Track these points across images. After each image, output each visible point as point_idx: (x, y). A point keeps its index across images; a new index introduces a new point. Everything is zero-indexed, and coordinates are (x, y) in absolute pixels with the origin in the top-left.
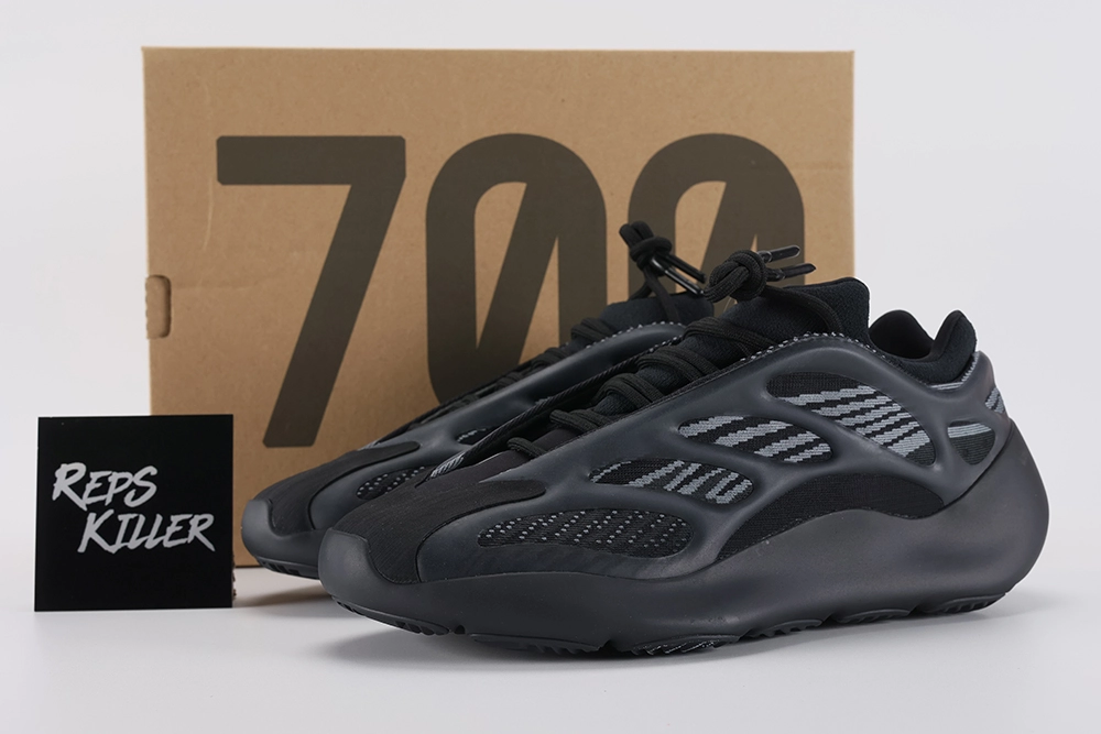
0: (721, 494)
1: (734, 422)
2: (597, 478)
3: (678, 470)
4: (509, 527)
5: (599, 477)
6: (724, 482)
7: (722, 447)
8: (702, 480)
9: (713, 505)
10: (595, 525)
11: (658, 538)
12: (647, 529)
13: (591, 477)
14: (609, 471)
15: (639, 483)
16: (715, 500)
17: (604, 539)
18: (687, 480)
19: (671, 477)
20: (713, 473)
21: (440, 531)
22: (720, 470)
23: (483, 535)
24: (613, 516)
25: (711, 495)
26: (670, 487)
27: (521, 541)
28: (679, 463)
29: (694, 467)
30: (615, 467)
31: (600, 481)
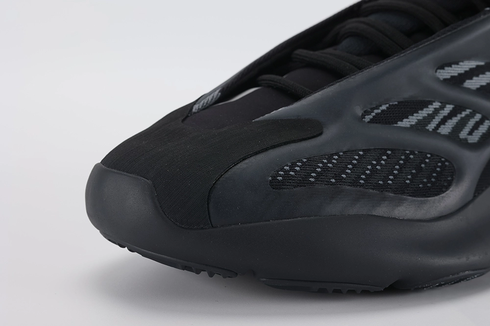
0: (470, 133)
1: (478, 66)
2: (368, 118)
3: (436, 111)
4: (297, 168)
5: (371, 117)
6: (471, 123)
7: (468, 91)
8: (455, 120)
9: (464, 144)
10: (374, 166)
11: (429, 177)
12: (419, 169)
13: (363, 116)
14: (379, 111)
15: (406, 123)
16: (466, 140)
17: (386, 179)
18: (443, 121)
19: (431, 117)
20: (464, 114)
21: (229, 173)
22: (468, 111)
23: (274, 178)
24: (388, 156)
25: (463, 134)
26: (431, 127)
27: (312, 183)
28: (437, 105)
29: (449, 108)
30: (384, 107)
31: (372, 121)
